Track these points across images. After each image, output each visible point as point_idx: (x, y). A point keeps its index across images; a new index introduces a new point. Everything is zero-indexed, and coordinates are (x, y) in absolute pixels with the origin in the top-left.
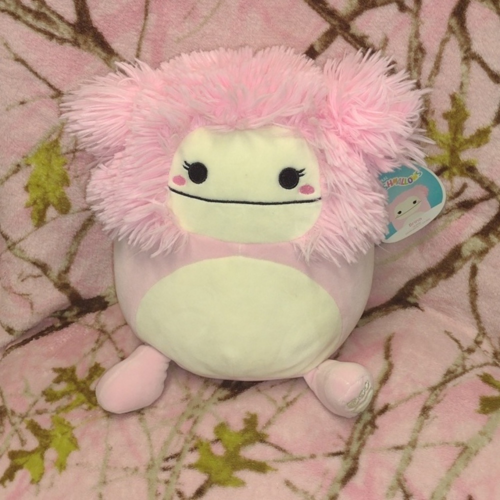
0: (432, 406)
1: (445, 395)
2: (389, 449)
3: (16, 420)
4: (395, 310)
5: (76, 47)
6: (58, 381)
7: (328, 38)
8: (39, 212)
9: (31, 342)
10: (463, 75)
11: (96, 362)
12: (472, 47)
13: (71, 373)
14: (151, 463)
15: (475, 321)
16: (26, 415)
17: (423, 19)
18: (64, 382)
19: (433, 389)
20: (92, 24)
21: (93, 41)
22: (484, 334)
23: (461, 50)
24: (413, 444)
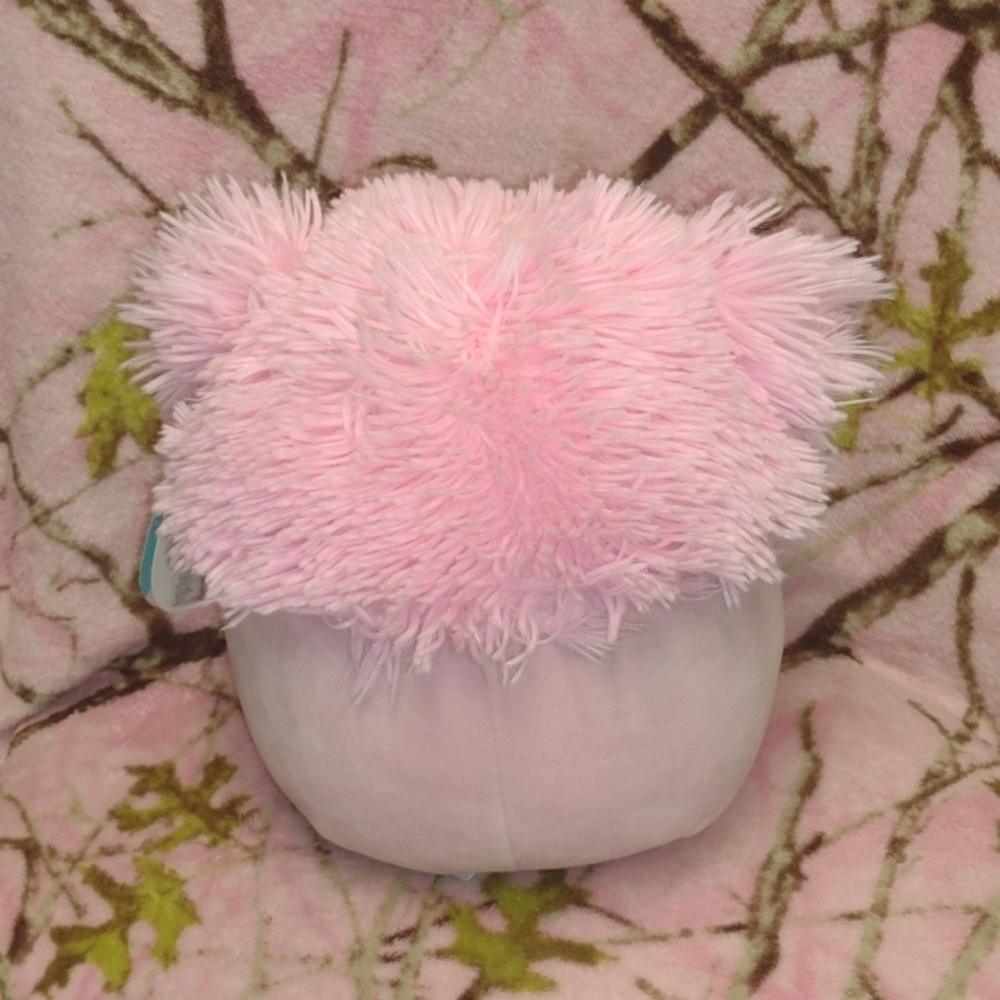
0: (908, 838)
1: (929, 819)
2: (835, 919)
3: (60, 866)
4: (809, 659)
5: (201, 118)
6: (139, 791)
7: (700, 118)
8: (103, 447)
9: (71, 716)
10: (964, 194)
11: (217, 755)
12: (983, 141)
13: (165, 777)
14: (356, 947)
15: (963, 683)
16: (81, 857)
17: (887, 87)
18: (154, 793)
19: (905, 807)
20: (234, 73)
21: (235, 107)
22: (981, 709)
23: (961, 145)
24: (881, 910)
